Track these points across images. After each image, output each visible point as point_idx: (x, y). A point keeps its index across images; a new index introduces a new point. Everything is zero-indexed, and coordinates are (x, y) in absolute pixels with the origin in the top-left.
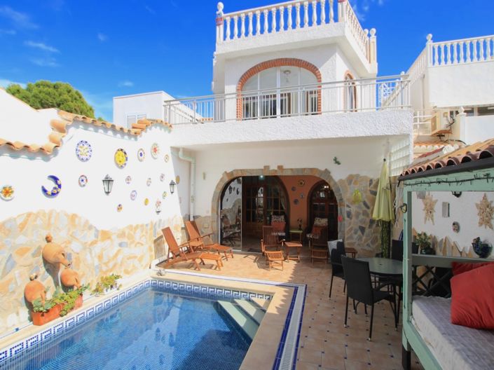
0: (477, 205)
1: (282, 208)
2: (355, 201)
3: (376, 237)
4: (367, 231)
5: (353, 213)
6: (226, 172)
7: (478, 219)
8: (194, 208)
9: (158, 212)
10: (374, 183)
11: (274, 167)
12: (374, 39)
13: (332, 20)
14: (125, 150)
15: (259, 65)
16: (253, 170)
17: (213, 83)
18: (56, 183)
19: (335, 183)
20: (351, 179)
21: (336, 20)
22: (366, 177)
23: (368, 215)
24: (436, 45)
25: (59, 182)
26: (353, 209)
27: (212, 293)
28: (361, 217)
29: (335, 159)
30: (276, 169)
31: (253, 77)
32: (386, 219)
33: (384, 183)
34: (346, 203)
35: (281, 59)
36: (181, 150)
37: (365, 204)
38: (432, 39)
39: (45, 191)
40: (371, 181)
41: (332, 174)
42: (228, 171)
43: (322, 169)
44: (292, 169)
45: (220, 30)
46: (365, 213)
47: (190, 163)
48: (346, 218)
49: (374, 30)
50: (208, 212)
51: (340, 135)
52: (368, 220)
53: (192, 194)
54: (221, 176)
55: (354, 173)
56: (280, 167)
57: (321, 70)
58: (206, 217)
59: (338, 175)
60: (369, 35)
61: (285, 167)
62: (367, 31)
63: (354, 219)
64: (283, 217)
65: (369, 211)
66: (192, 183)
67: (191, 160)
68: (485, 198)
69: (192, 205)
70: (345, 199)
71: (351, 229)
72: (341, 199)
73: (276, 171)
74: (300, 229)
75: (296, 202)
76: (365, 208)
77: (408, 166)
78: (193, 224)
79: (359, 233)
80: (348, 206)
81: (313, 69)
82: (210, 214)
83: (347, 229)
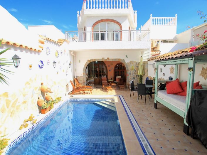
0: (170, 68)
1: (105, 73)
2: (132, 69)
3: (138, 81)
4: (135, 78)
5: (131, 73)
6: (88, 60)
7: (170, 72)
8: (76, 73)
9: (67, 75)
10: (138, 63)
11: (106, 58)
12: (136, 14)
13: (126, 8)
14: (58, 51)
15: (100, 20)
16: (98, 59)
17: (78, 24)
18: (42, 63)
19: (126, 64)
20: (131, 62)
21: (127, 8)
22: (135, 62)
23: (136, 74)
24: (153, 18)
25: (43, 63)
26: (131, 72)
27: (93, 101)
28: (134, 74)
29: (126, 56)
30: (107, 59)
31: (98, 24)
32: (142, 74)
33: (141, 64)
34: (129, 70)
35: (108, 19)
36: (72, 51)
37: (135, 70)
38: (152, 16)
39: (40, 66)
40: (137, 63)
41: (125, 61)
42: (89, 60)
43: (122, 59)
44: (112, 59)
45: (85, 4)
46: (135, 73)
47: (74, 56)
48: (129, 75)
49: (136, 11)
50: (81, 75)
51: (130, 48)
52: (136, 75)
53: (75, 68)
54: (86, 61)
55: (132, 60)
56: (108, 58)
57: (122, 25)
58: (81, 76)
59: (127, 61)
60: (135, 13)
61: (110, 58)
62: (134, 11)
63: (132, 75)
64: (105, 76)
65: (136, 73)
66: (75, 64)
67: (74, 55)
68: (172, 66)
69: (75, 72)
70: (129, 69)
71: (131, 78)
72: (128, 69)
73: (106, 59)
74: (112, 80)
75: (110, 70)
76: (135, 72)
77: (148, 59)
78: (77, 79)
79: (133, 79)
80: (130, 71)
81: (119, 24)
82: (82, 75)
83: (129, 78)
